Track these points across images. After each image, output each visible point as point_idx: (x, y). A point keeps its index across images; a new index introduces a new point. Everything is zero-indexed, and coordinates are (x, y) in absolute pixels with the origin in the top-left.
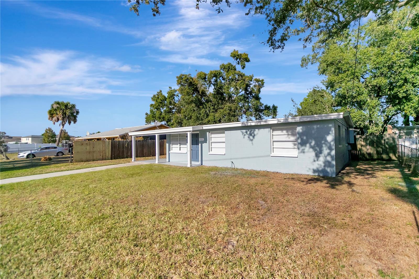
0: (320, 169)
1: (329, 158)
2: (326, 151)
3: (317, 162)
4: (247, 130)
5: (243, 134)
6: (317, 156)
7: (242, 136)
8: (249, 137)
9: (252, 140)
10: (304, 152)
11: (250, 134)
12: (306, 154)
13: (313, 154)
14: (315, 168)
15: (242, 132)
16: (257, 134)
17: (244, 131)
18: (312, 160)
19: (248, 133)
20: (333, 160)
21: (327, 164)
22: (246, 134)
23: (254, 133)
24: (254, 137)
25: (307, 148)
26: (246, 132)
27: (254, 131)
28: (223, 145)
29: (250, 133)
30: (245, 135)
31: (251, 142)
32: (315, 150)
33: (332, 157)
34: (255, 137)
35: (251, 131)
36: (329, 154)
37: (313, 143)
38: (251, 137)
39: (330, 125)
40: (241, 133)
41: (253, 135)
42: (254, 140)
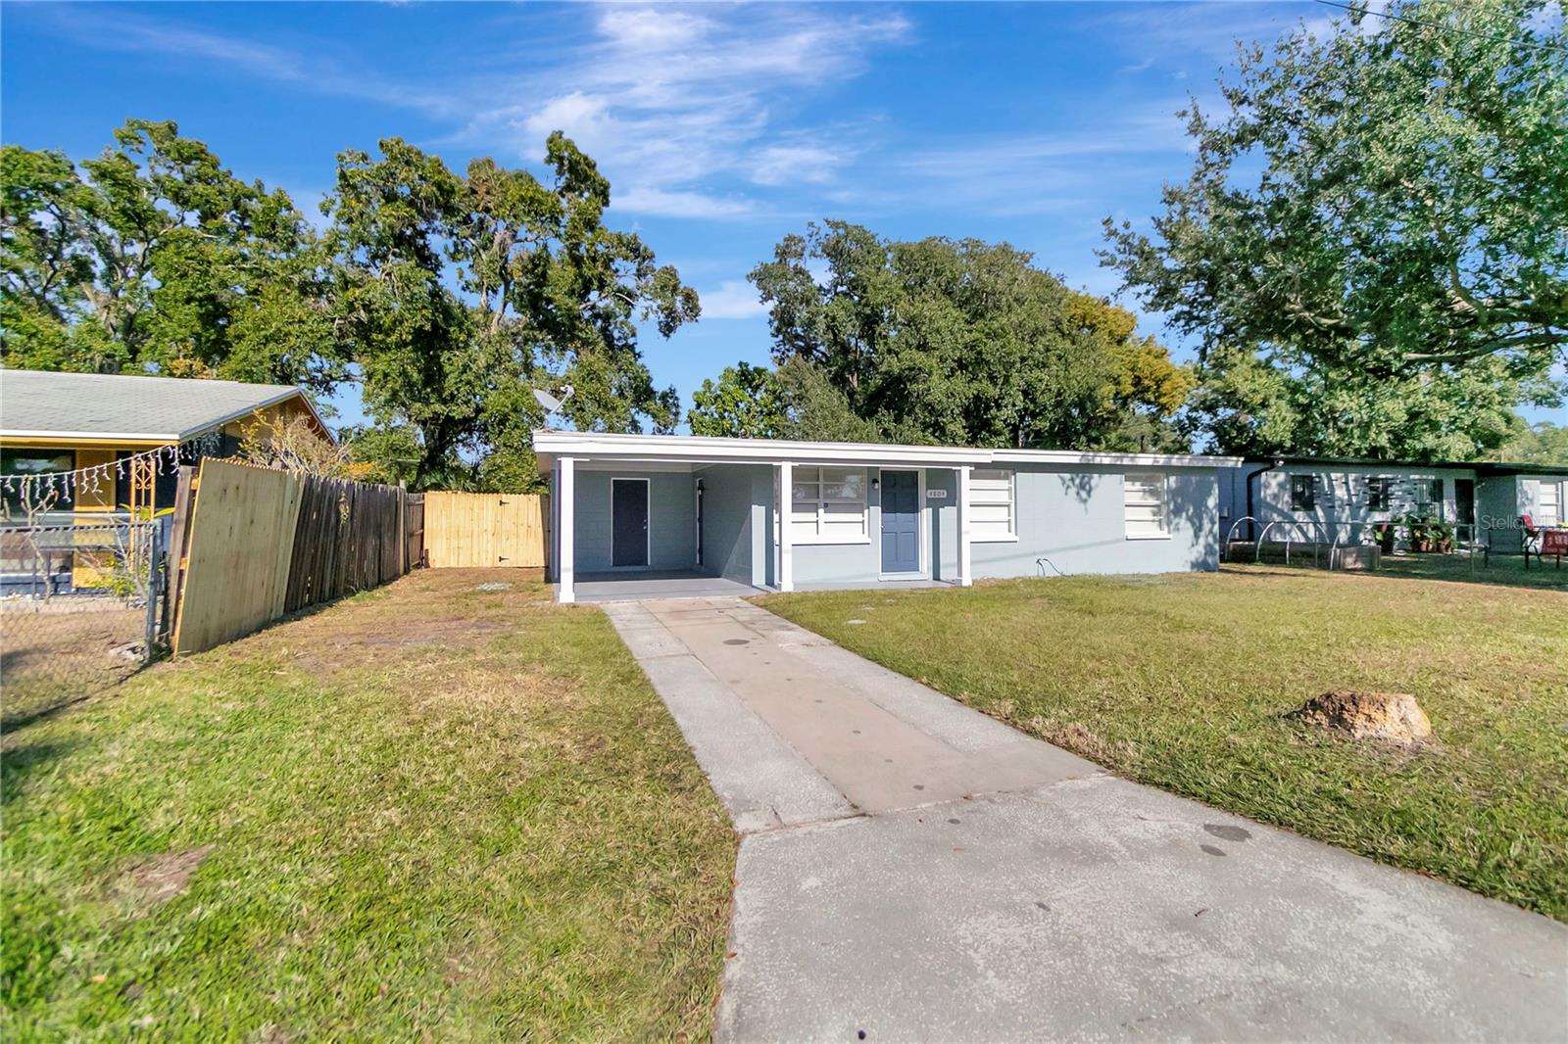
0: (1200, 560)
1: (1211, 540)
2: (1207, 526)
3: (1196, 548)
4: (1074, 476)
5: (1064, 483)
6: (1197, 536)
7: (1063, 490)
8: (1078, 494)
9: (1085, 501)
10: (1178, 529)
11: (1082, 486)
12: (1181, 532)
13: (1191, 532)
14: (1194, 560)
15: (1062, 478)
16: (1097, 486)
17: (1067, 476)
18: (1190, 544)
19: (1077, 481)
20: (1215, 541)
21: (1209, 550)
22: (1070, 483)
23: (1089, 483)
24: (1089, 493)
25: (1183, 522)
26: (1072, 480)
27: (1090, 478)
28: (1002, 514)
29: (1081, 483)
30: (1068, 487)
31: (1082, 505)
32: (1193, 524)
33: (1214, 537)
34: (1092, 493)
35: (1083, 477)
36: (1211, 531)
37: (1191, 510)
38: (1084, 494)
39: (1212, 478)
40: (1060, 481)
41: (1087, 487)
42: (1090, 501)
